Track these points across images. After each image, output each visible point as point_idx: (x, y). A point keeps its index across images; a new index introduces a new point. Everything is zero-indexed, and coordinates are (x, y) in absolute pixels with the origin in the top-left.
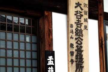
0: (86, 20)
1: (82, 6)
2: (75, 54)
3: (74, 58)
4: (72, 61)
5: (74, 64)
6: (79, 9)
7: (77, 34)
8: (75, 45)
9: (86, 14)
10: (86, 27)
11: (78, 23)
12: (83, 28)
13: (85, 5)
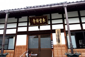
0: (60, 33)
1: (59, 31)
2: (58, 40)
3: (57, 40)
4: (57, 41)
5: (58, 41)
6: (58, 32)
7: (58, 36)
8: (58, 38)
9: (60, 32)
10: (60, 35)
11: (58, 34)
12: (59, 35)
13: (60, 31)
